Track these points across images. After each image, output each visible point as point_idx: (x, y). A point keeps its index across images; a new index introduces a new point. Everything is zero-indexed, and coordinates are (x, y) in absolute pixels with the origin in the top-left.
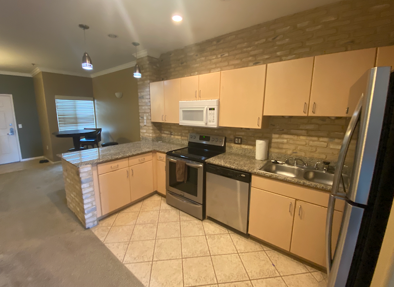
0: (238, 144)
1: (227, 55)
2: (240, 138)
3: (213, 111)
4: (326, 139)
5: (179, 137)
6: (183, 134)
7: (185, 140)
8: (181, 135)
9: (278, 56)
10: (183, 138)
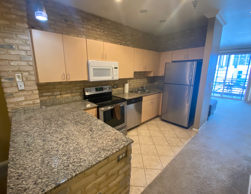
0: (116, 88)
1: (106, 32)
2: (116, 85)
3: (116, 69)
4: (139, 80)
5: (69, 95)
6: (74, 91)
7: (77, 96)
8: (71, 93)
9: (128, 44)
10: (73, 95)
